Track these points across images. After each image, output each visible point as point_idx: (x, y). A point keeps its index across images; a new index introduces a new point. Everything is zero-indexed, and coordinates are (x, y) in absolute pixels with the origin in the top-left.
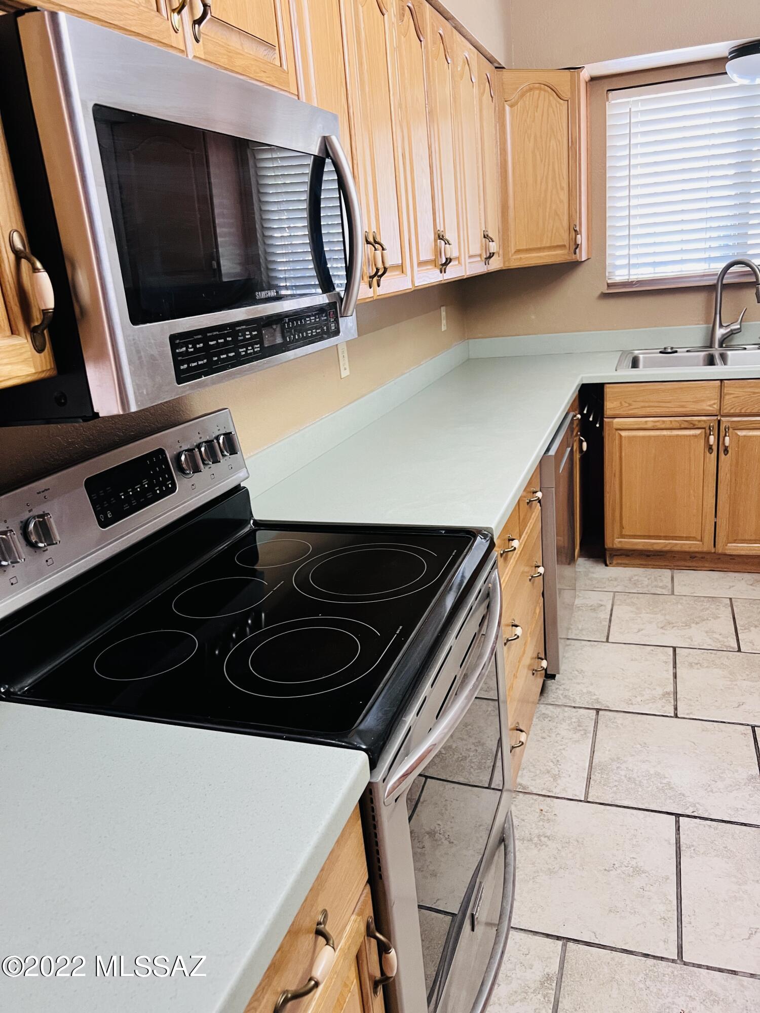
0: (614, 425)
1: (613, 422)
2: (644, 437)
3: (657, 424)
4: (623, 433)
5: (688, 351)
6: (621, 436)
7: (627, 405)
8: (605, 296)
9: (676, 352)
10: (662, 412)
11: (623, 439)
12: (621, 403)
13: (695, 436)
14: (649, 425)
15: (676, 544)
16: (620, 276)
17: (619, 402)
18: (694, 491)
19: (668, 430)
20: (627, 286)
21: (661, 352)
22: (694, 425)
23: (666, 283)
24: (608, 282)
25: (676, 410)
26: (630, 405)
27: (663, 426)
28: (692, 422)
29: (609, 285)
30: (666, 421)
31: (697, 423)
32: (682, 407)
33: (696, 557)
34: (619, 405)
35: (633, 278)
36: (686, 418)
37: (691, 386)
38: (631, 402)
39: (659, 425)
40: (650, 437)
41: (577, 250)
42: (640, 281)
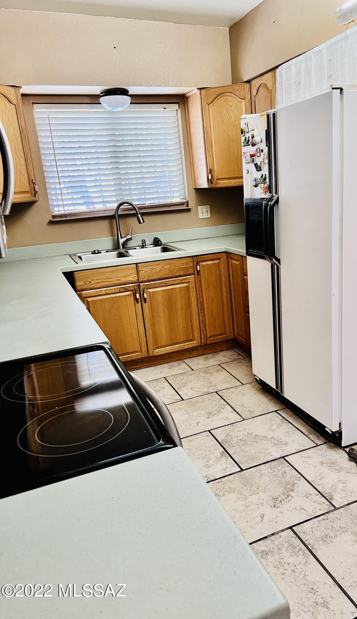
0: (83, 295)
1: (81, 294)
2: (101, 300)
3: (107, 291)
4: (89, 299)
5: (107, 252)
6: (88, 301)
7: (89, 283)
8: (51, 223)
9: (100, 253)
10: (109, 284)
11: (90, 302)
12: (85, 282)
13: (128, 295)
14: (103, 293)
15: (129, 357)
16: (58, 211)
17: (84, 282)
18: (133, 325)
19: (113, 294)
20: (64, 217)
21: (92, 253)
22: (127, 289)
23: (83, 215)
24: (52, 215)
25: (116, 282)
26: (90, 282)
27: (111, 292)
28: (126, 288)
29: (53, 216)
30: (112, 289)
31: (128, 288)
32: (119, 280)
33: (139, 362)
34: (84, 283)
35: (67, 212)
36: (122, 286)
37: (122, 268)
38: (90, 281)
39: (108, 292)
40: (104, 299)
41: (36, 195)
42: (71, 214)
